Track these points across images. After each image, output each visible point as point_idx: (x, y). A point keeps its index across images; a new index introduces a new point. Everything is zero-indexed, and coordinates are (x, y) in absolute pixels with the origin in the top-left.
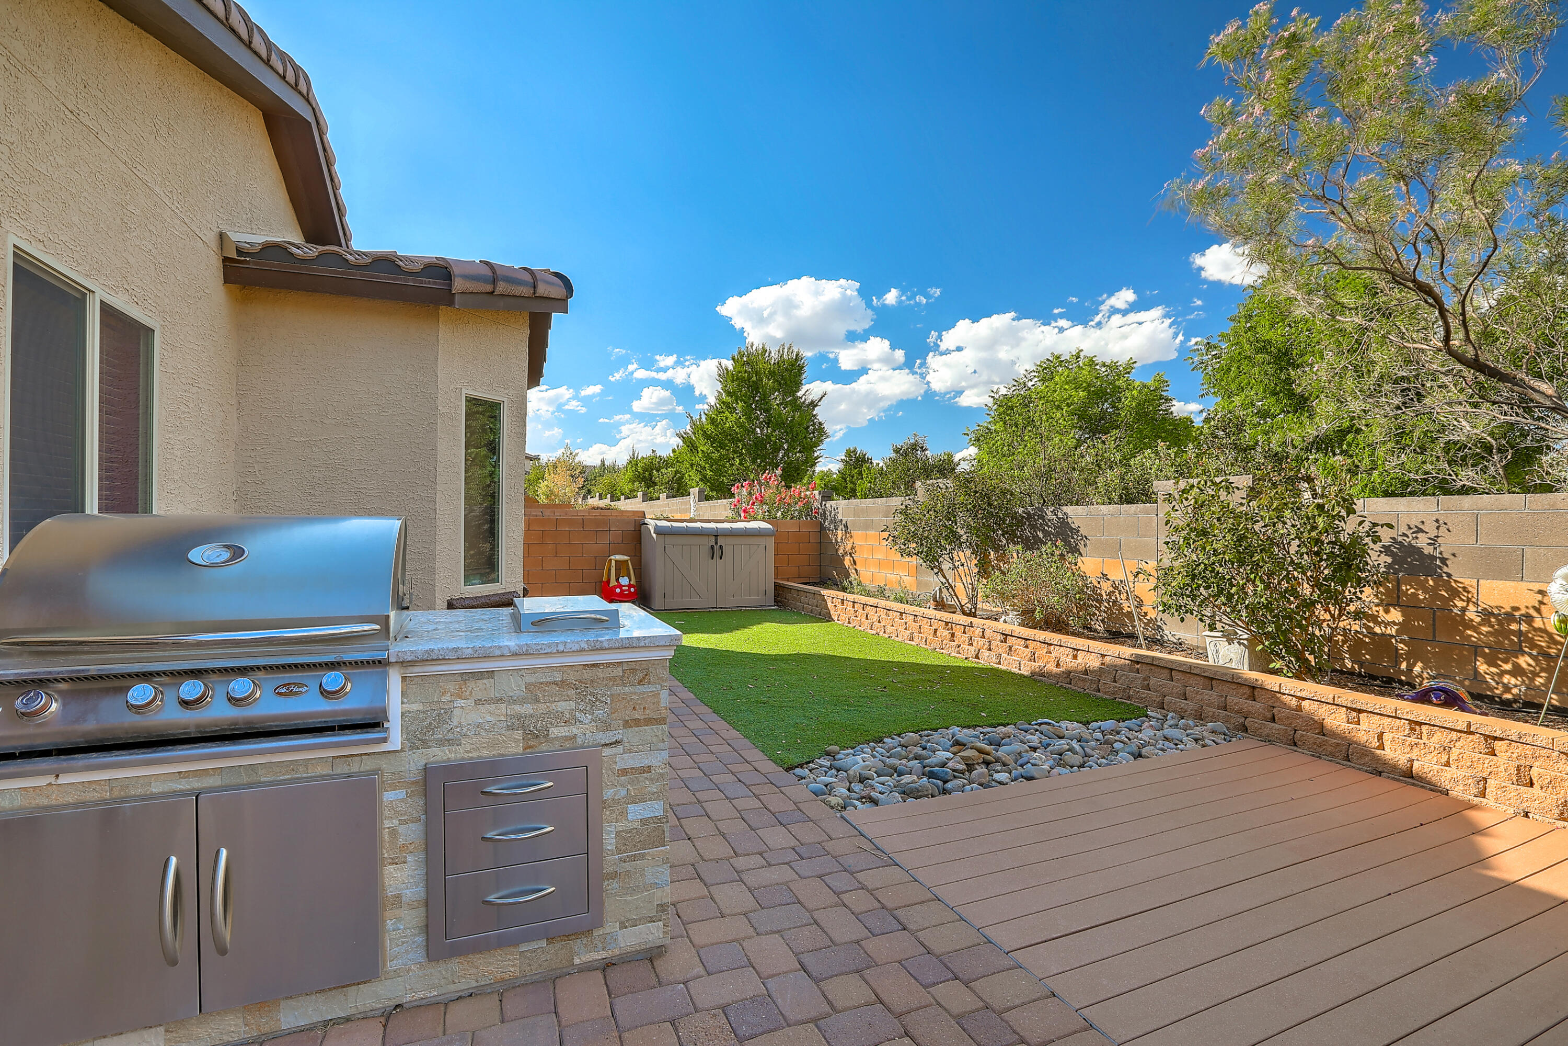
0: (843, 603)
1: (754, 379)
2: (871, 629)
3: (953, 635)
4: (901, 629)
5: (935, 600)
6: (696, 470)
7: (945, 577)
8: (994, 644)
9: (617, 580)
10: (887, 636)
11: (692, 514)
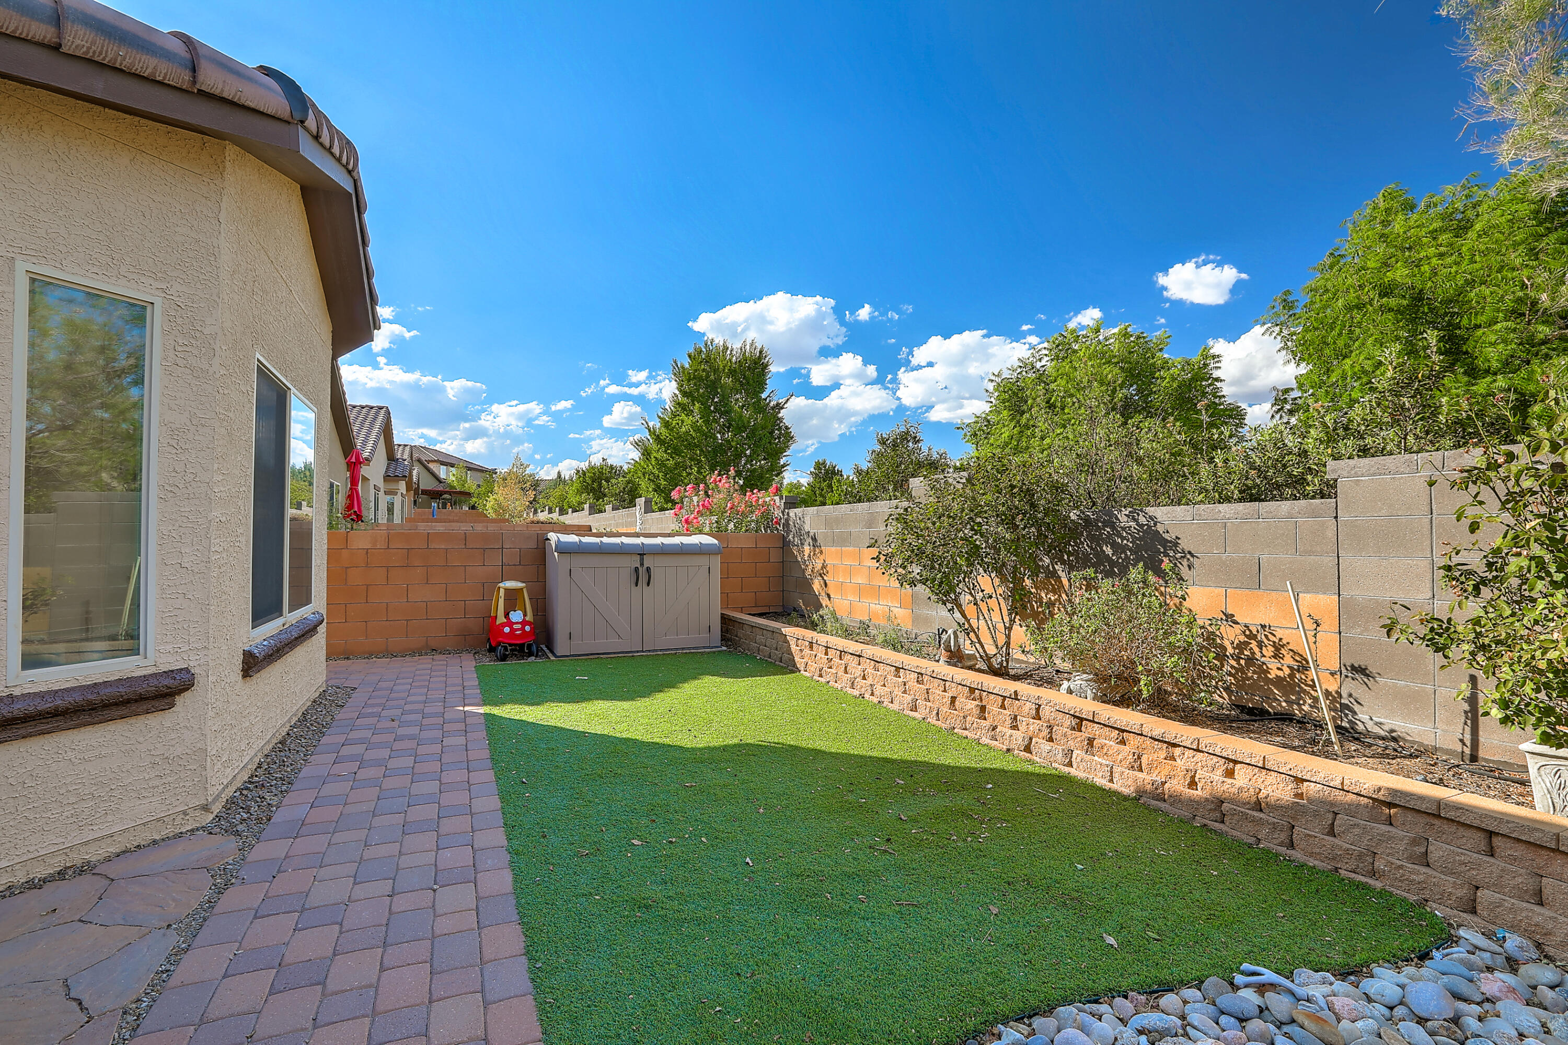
0: (811, 648)
1: (712, 377)
2: (852, 687)
3: (983, 709)
4: (898, 692)
5: (948, 648)
6: (649, 479)
7: (964, 616)
8: (1058, 732)
9: (507, 615)
10: (875, 700)
11: (638, 527)
